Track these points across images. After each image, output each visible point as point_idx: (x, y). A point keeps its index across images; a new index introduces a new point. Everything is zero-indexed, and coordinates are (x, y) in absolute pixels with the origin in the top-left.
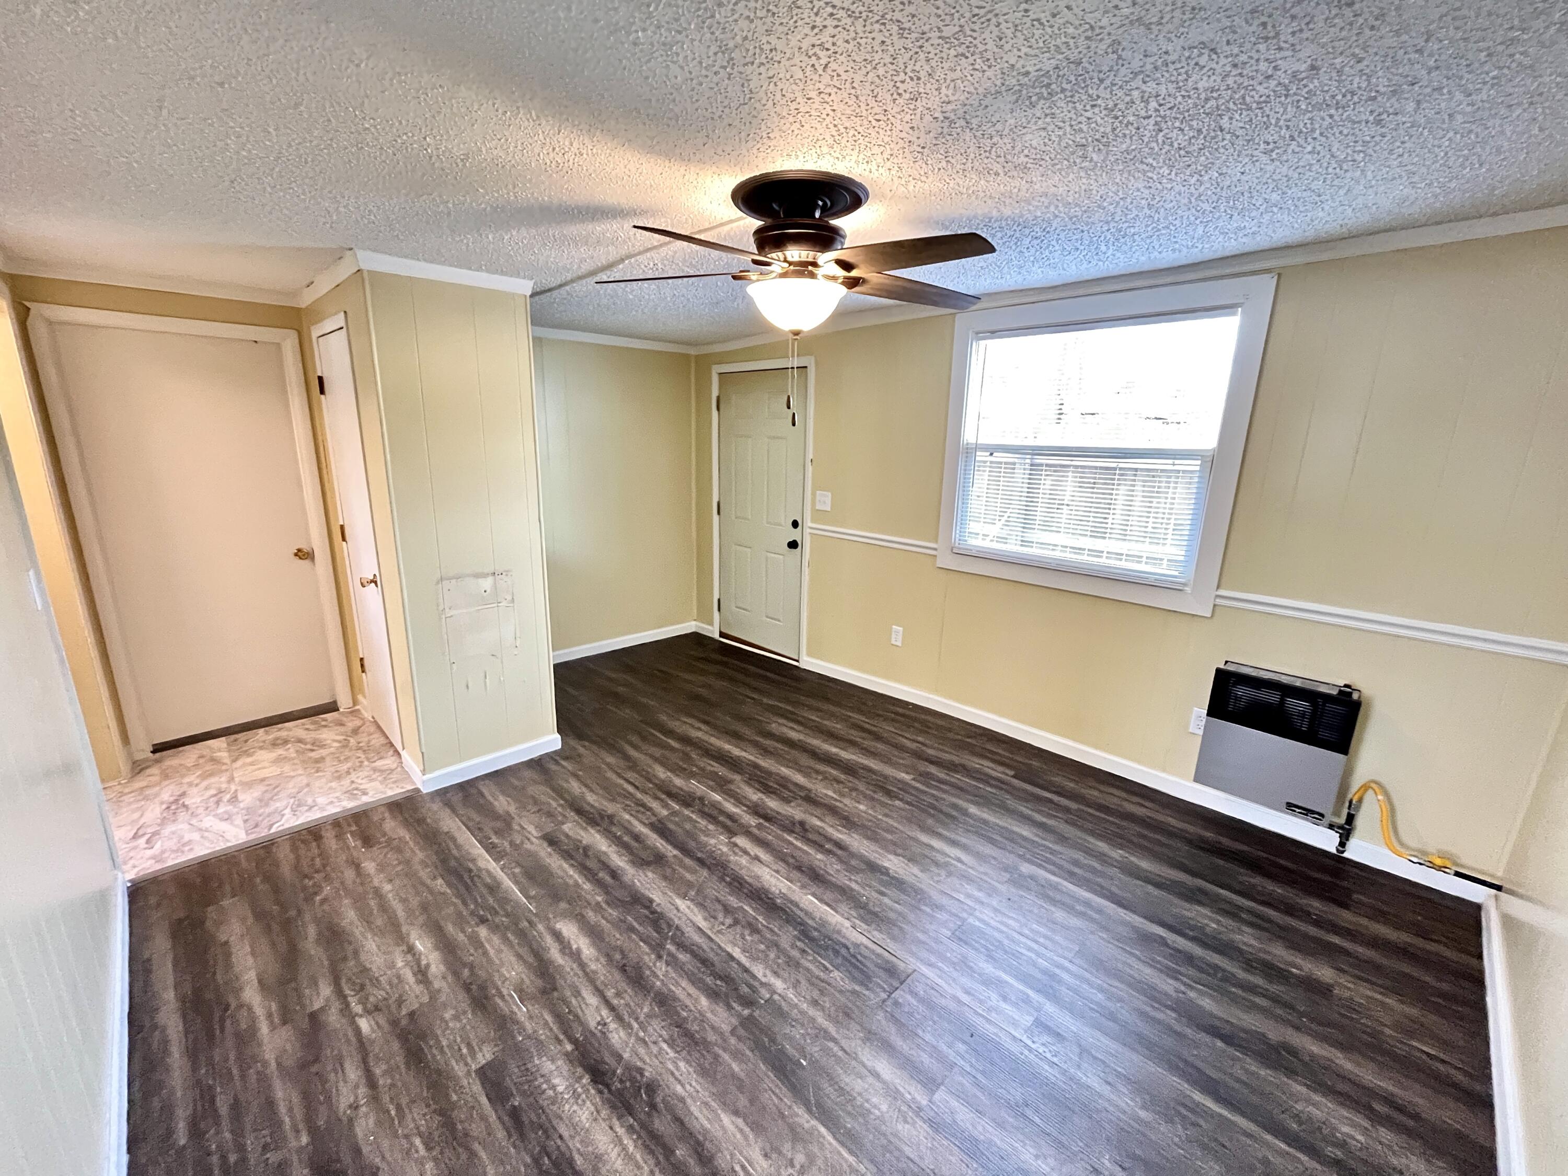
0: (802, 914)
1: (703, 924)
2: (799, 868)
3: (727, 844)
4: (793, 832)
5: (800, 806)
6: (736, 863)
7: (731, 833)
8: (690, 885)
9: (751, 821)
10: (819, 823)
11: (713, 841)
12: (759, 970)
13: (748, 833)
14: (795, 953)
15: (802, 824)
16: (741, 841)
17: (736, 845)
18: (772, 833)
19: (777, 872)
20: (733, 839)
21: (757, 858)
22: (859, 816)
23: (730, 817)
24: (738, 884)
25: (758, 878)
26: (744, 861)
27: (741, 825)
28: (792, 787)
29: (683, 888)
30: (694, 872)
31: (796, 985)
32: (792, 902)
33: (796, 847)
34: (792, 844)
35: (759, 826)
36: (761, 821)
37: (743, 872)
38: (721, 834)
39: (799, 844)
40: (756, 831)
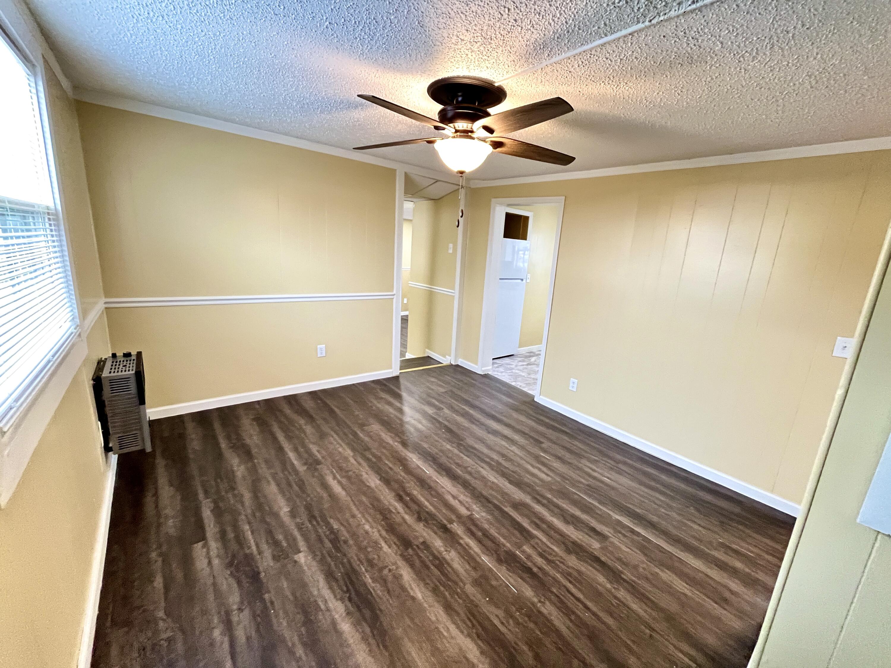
0: (434, 466)
1: (481, 469)
2: (430, 488)
3: (474, 510)
4: (427, 513)
5: (417, 538)
6: (467, 496)
7: (471, 518)
8: (492, 488)
9: (457, 528)
10: (407, 517)
11: (484, 514)
12: (456, 451)
13: (459, 516)
14: (441, 454)
15: (419, 519)
16: (463, 511)
17: (468, 509)
18: (442, 515)
19: (443, 487)
20: (469, 513)
21: (454, 497)
22: (374, 518)
23: (473, 534)
24: (466, 485)
25: (454, 486)
26: (462, 497)
27: (463, 524)
28: (417, 563)
29: (494, 487)
30: (491, 495)
31: (442, 446)
32: (438, 472)
33: (428, 501)
34: (430, 504)
35: (451, 522)
36: (449, 526)
37: (462, 490)
38: (478, 519)
39: (426, 503)
40: (454, 517)
